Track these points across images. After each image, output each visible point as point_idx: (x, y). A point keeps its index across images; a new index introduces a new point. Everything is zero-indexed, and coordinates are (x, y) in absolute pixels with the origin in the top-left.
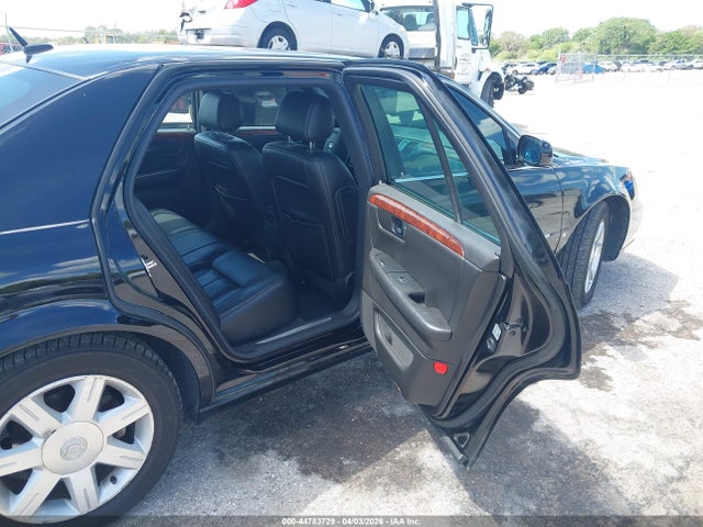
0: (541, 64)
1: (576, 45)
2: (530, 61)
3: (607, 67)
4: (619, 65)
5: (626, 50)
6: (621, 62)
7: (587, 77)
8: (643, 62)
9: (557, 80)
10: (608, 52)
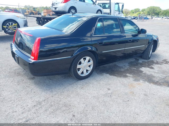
0: (134, 17)
1: (142, 13)
2: (131, 16)
3: (149, 18)
4: (152, 18)
5: (154, 14)
6: (153, 17)
7: (145, 20)
8: (158, 17)
9: (138, 21)
10: (150, 15)
